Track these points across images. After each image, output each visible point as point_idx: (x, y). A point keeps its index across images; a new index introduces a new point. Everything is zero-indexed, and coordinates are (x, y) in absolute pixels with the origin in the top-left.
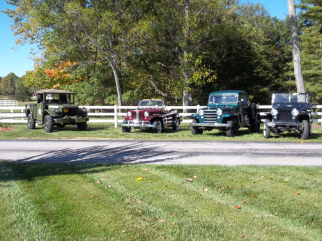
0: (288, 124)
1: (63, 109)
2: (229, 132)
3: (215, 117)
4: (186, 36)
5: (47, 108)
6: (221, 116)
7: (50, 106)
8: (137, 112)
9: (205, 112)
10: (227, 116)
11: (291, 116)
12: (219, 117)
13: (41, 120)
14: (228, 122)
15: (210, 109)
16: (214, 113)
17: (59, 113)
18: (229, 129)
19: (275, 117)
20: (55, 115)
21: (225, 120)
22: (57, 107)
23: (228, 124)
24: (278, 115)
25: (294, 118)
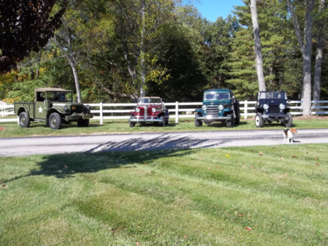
0: (277, 116)
1: (71, 106)
2: (229, 124)
3: (217, 112)
4: (142, 36)
5: (51, 105)
6: (222, 111)
7: (54, 104)
8: (145, 108)
9: (208, 107)
10: (227, 110)
11: (279, 109)
12: (220, 112)
13: (45, 118)
14: (228, 115)
15: (213, 105)
16: (217, 108)
17: (67, 111)
18: (229, 121)
19: (267, 111)
20: (64, 113)
21: (225, 114)
22: (63, 105)
23: (228, 117)
24: (269, 109)
25: (281, 111)
